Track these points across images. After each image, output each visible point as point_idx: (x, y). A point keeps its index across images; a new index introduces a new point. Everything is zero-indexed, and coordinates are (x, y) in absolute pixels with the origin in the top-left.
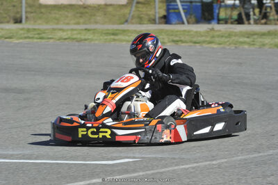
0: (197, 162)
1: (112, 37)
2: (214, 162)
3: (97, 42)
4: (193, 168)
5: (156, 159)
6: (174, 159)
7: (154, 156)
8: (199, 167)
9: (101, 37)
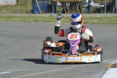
0: (37, 73)
1: (9, 19)
2: (44, 73)
4: (35, 75)
5: (20, 71)
6: (28, 71)
7: (19, 70)
8: (37, 75)
9: (4, 19)
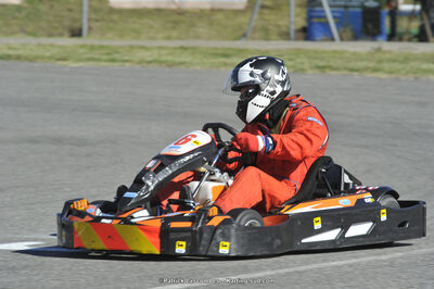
3: (198, 68)
